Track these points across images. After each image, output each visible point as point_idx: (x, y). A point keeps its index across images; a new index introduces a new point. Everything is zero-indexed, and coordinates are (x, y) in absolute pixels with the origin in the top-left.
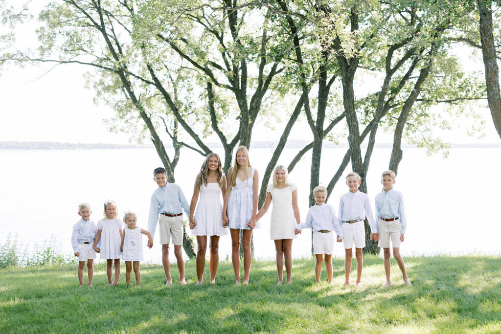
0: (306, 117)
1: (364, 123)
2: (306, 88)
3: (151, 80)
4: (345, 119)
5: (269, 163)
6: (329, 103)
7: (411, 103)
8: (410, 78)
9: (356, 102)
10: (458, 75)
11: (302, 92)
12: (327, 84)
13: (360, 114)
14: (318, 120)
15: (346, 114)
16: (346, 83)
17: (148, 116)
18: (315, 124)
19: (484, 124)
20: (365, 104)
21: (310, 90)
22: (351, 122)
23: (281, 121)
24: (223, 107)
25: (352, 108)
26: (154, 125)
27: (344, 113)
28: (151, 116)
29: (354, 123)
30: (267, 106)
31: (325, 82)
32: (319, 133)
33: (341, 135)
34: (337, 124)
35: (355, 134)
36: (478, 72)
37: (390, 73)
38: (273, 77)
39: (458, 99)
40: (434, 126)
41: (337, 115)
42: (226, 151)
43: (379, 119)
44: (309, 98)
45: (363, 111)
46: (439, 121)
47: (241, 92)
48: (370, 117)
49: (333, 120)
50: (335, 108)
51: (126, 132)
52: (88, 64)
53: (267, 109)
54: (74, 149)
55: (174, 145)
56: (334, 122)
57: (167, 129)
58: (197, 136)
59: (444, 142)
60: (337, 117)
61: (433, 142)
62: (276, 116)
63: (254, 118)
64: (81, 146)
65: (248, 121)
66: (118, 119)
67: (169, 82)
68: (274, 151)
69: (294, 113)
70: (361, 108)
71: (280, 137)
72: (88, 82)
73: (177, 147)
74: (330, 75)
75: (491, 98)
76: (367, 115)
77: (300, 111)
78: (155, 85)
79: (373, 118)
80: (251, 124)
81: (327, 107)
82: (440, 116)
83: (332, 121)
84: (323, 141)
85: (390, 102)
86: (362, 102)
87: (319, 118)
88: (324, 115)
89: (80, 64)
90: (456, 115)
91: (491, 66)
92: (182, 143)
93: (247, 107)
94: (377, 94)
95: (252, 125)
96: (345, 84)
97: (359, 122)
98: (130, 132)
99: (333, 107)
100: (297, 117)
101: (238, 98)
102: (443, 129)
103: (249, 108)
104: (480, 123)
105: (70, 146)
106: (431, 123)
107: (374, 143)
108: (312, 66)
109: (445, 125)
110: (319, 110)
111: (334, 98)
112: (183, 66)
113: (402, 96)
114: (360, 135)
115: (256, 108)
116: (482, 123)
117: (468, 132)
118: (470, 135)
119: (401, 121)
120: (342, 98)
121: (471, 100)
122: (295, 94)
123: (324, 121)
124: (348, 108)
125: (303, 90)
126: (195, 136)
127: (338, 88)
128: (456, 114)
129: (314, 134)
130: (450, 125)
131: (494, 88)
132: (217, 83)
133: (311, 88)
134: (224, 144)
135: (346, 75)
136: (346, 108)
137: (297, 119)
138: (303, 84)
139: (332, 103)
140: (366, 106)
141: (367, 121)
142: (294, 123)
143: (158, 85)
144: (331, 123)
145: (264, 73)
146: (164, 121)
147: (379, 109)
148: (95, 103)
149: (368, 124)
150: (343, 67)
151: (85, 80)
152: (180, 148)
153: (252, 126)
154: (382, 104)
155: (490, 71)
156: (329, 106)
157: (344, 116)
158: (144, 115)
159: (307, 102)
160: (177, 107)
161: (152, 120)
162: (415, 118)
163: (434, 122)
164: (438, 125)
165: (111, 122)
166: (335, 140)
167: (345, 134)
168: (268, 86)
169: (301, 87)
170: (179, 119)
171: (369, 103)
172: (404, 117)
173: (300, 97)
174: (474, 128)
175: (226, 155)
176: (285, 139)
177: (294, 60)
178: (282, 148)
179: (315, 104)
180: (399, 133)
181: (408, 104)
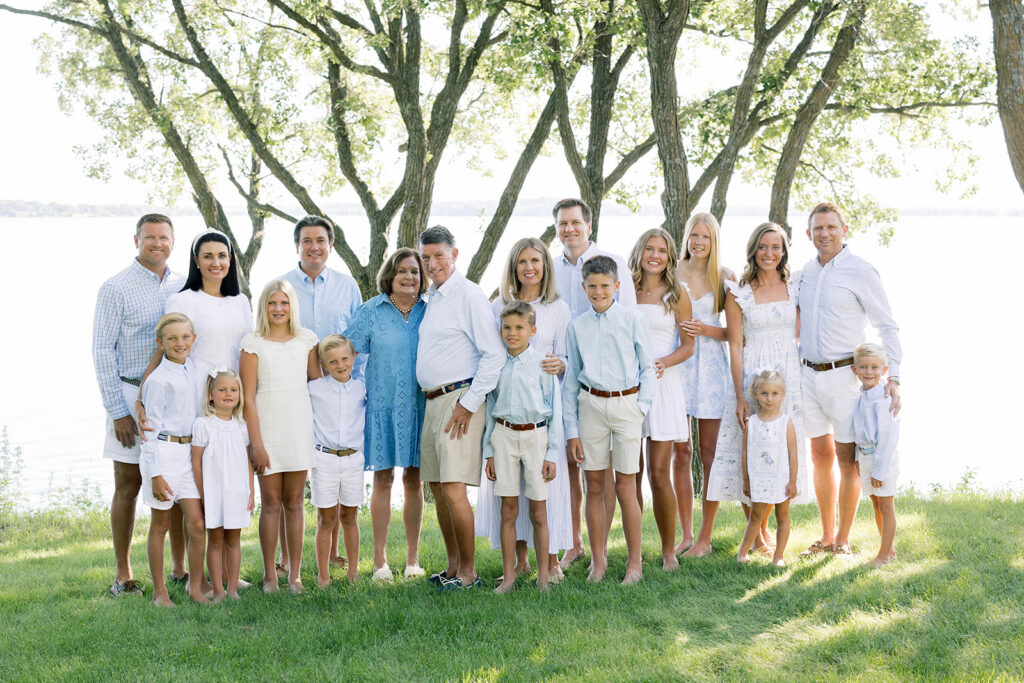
0: (561, 148)
1: (699, 161)
2: (562, 77)
3: (191, 55)
4: (655, 149)
5: (476, 256)
6: (618, 113)
7: (813, 112)
8: (808, 55)
9: (682, 112)
10: (924, 46)
11: (553, 85)
12: (613, 66)
13: (690, 139)
14: (590, 153)
15: (657, 138)
16: (659, 61)
17: (185, 142)
18: (584, 163)
19: (976, 163)
20: (702, 116)
21: (570, 81)
22: (670, 158)
23: (506, 156)
24: (365, 121)
25: (673, 123)
26: (202, 164)
27: (652, 137)
28: (192, 142)
29: (678, 160)
30: (472, 121)
31: (607, 62)
32: (594, 184)
33: (644, 189)
34: (635, 164)
35: (680, 188)
36: (966, 40)
37: (764, 37)
38: (485, 51)
39: (921, 104)
40: (856, 169)
41: (635, 140)
42: (373, 228)
43: (737, 151)
44: (570, 100)
45: (696, 132)
46: (868, 156)
47: (407, 85)
48: (712, 146)
49: (626, 153)
50: (631, 124)
51: (139, 178)
52: (33, 13)
53: (473, 127)
54: (69, 215)
55: (251, 212)
56: (629, 160)
57: (231, 173)
58: (302, 189)
59: (883, 207)
60: (637, 147)
61: (856, 207)
62: (495, 144)
63: (439, 146)
64: (86, 211)
65: (423, 156)
66: (112, 149)
67: (239, 62)
68: (485, 228)
69: (534, 136)
70: (692, 126)
71: (501, 194)
72: (45, 56)
73: (258, 216)
74: (618, 44)
75: (1006, 100)
76: (705, 141)
77: (549, 130)
78: (200, 66)
79: (719, 150)
80: (431, 160)
81: (612, 124)
82: (871, 145)
83: (622, 155)
84: (603, 202)
85: (761, 112)
86: (694, 111)
87: (594, 148)
88: (606, 140)
89: (13, 14)
90: (911, 143)
91: (1008, 22)
92: (269, 208)
93: (420, 121)
94: (729, 92)
95: (434, 164)
96: (655, 65)
97: (688, 159)
98: (150, 178)
99: (626, 123)
100: (541, 146)
101: (399, 98)
102: (880, 176)
103: (426, 125)
104: (967, 160)
105: (60, 210)
106: (850, 161)
107: (724, 211)
108: (577, 20)
109: (883, 167)
110: (593, 129)
111: (629, 102)
112: (273, 23)
113: (790, 97)
114: (691, 188)
115: (445, 124)
116: (971, 161)
117: (937, 182)
118: (942, 189)
119: (789, 155)
120: (648, 101)
121: (947, 108)
122: (536, 90)
123: (606, 156)
124: (663, 125)
125: (555, 81)
126: (298, 191)
127: (638, 77)
128: (912, 140)
129: (581, 186)
130: (897, 166)
131: (1015, 77)
132: (348, 63)
133: (573, 76)
134: (368, 211)
135: (659, 42)
136: (658, 124)
137: (542, 149)
138: (555, 65)
139: (624, 112)
140: (705, 119)
141: (706, 155)
142: (533, 159)
143: (208, 67)
144: (620, 161)
145: (463, 40)
146: (225, 155)
147: (736, 127)
148: (62, 108)
149: (708, 162)
150: (652, 23)
151: (39, 53)
152: (265, 219)
153: (435, 168)
154: (745, 114)
155: (1006, 34)
156: (617, 120)
157: (651, 145)
158: (173, 139)
159: (565, 109)
160: (255, 122)
161: (195, 153)
162: (815, 150)
163: (857, 157)
164: (867, 166)
165: (93, 152)
166: (631, 200)
167: (654, 188)
168: (472, 71)
169: (550, 74)
170: (261, 150)
171: (708, 115)
172: (795, 146)
173: (548, 97)
174: (950, 174)
175: (373, 235)
176: (511, 198)
177: (533, 6)
178: (505, 221)
179: (583, 113)
180: (785, 185)
181: (807, 115)
